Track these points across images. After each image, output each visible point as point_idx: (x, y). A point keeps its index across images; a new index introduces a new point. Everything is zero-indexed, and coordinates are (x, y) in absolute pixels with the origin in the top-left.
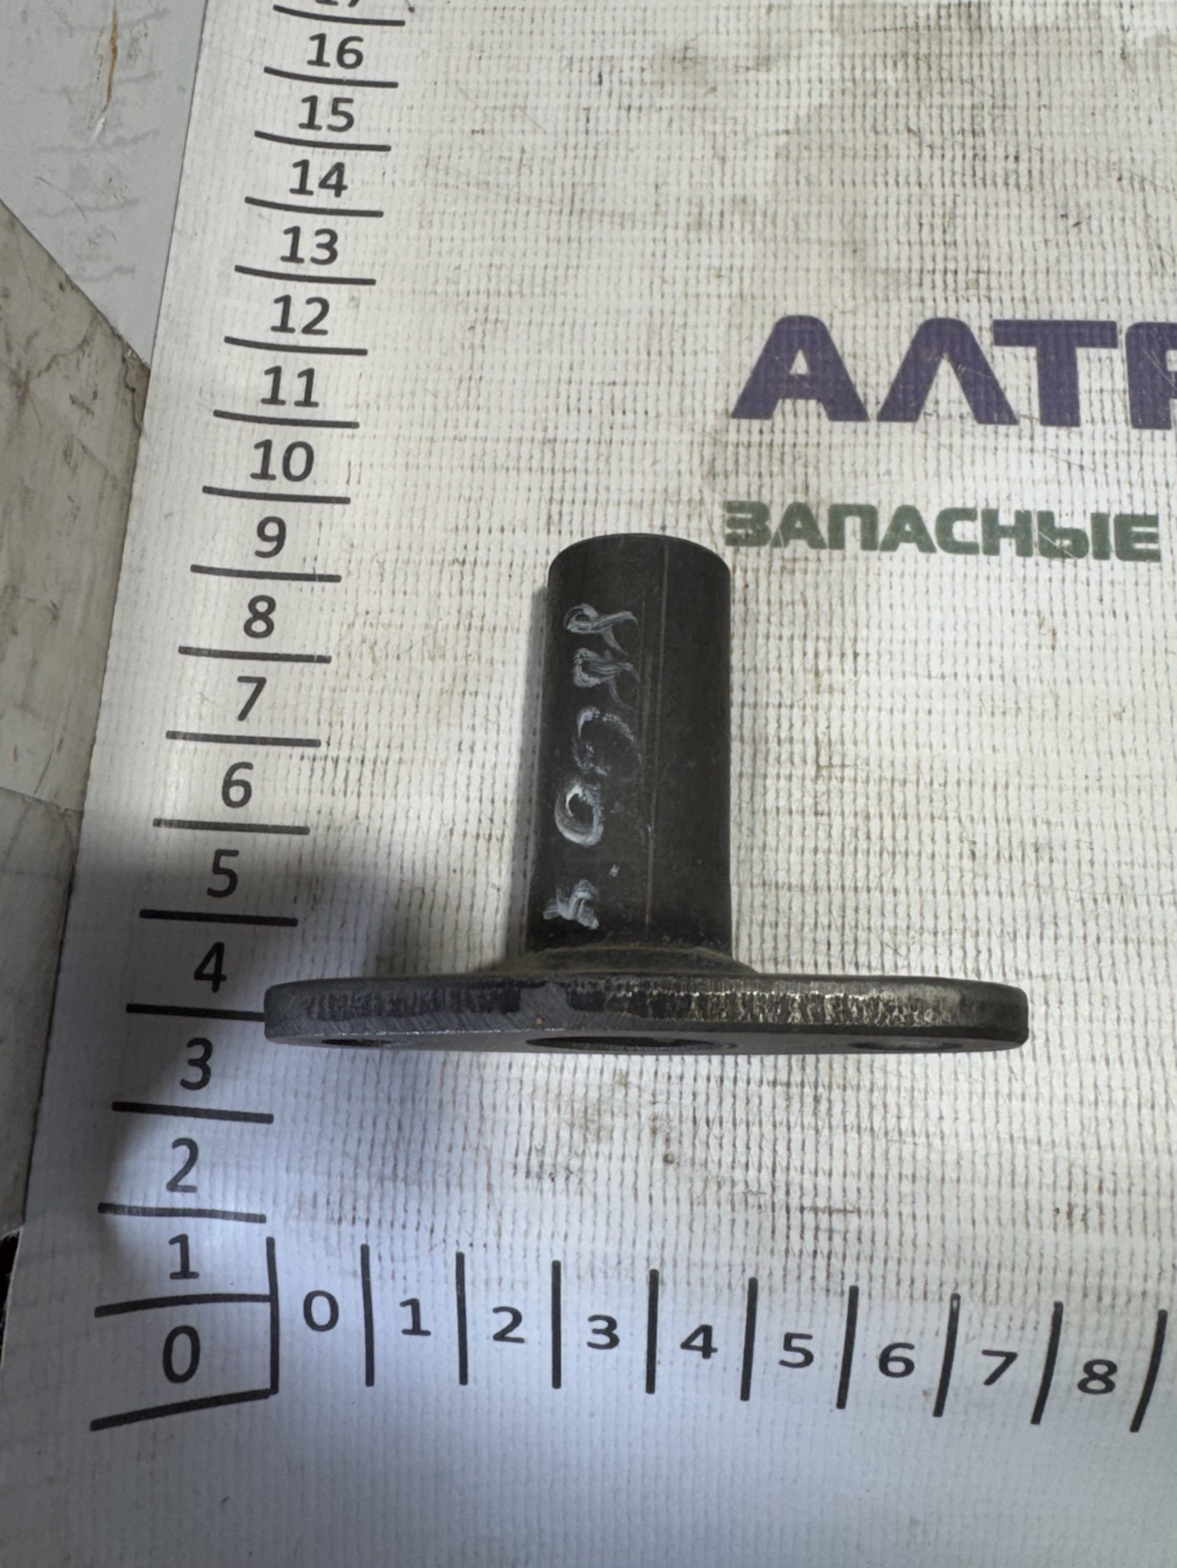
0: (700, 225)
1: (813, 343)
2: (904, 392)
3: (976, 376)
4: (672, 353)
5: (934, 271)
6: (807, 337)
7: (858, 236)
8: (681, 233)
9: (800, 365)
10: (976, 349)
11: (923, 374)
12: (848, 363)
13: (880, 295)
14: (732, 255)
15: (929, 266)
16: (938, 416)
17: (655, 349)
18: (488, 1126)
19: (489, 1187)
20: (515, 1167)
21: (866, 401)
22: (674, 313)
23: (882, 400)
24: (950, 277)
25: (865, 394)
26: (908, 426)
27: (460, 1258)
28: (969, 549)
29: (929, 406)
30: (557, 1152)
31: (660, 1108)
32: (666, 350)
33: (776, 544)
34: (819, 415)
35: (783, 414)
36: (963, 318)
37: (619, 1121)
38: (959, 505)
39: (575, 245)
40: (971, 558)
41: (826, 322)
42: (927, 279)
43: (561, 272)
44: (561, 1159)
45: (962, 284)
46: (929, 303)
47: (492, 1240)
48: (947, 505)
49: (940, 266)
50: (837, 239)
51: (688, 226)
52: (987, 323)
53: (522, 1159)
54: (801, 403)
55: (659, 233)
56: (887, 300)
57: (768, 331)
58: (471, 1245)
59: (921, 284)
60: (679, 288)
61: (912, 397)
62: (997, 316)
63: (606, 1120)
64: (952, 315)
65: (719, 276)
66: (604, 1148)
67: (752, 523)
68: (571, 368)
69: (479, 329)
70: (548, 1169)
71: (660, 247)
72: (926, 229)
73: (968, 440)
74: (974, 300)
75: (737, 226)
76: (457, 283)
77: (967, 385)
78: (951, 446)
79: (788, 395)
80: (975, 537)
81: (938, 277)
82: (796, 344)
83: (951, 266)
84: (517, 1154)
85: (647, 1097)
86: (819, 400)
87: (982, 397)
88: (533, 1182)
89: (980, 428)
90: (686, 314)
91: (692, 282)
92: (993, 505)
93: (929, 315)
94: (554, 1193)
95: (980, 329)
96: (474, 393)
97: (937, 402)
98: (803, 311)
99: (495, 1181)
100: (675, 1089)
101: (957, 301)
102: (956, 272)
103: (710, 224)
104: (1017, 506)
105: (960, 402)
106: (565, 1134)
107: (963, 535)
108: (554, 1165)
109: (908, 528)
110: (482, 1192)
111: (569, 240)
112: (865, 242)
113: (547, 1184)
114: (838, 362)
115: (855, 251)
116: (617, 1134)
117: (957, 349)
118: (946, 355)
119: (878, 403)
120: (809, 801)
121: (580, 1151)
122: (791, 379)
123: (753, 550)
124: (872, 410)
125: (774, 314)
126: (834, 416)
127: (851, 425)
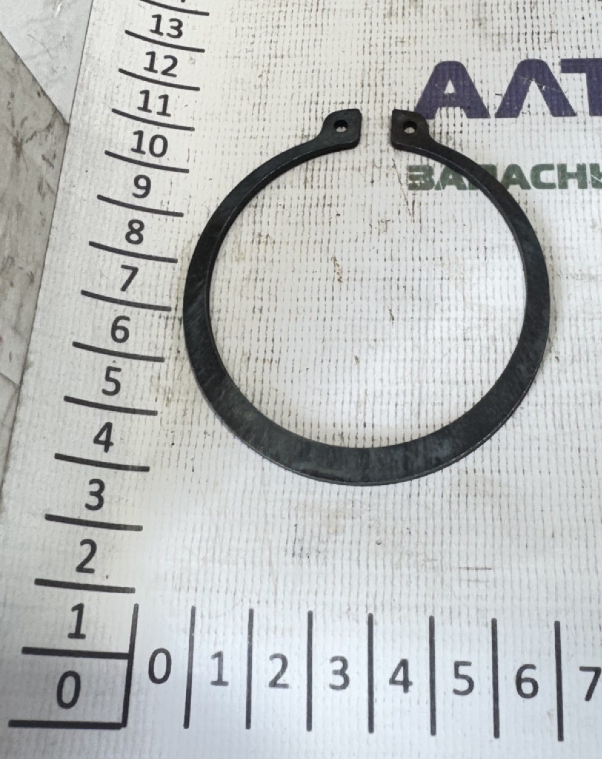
0: (391, 14)
1: (457, 76)
2: (510, 101)
3: (551, 91)
4: (376, 85)
5: (526, 34)
6: (454, 73)
7: (482, 16)
8: (380, 19)
9: (450, 89)
10: (551, 75)
11: (521, 90)
12: (478, 86)
13: (496, 48)
14: (410, 30)
15: (523, 30)
16: (530, 114)
17: (366, 84)
18: (270, 527)
19: (270, 563)
20: (286, 551)
21: (488, 107)
22: (377, 62)
23: (498, 106)
24: (535, 36)
25: (488, 104)
26: (513, 120)
27: (251, 613)
28: (551, 186)
29: (525, 108)
30: (311, 541)
31: (374, 513)
32: (372, 84)
33: (438, 188)
34: (462, 116)
35: (441, 117)
36: (544, 59)
37: (349, 522)
38: (544, 162)
39: (319, 27)
40: (551, 191)
41: (464, 63)
42: (522, 37)
43: (312, 43)
44: (314, 544)
45: (542, 40)
46: (524, 51)
47: (271, 598)
48: (537, 162)
49: (529, 31)
50: (470, 18)
51: (384, 15)
52: (557, 61)
53: (290, 545)
54: (451, 109)
55: (367, 20)
56: (499, 50)
57: (431, 71)
58: (258, 602)
59: (519, 41)
60: (380, 49)
61: (514, 104)
62: (563, 57)
63: (341, 521)
64: (537, 58)
65: (402, 42)
66: (340, 538)
67: (424, 177)
68: (318, 95)
69: (265, 75)
70: (305, 551)
71: (368, 27)
72: (521, 10)
73: (548, 126)
74: (549, 48)
75: (413, 14)
76: (252, 51)
77: (546, 95)
78: (538, 131)
79: (443, 105)
80: (554, 180)
81: (529, 36)
82: (447, 76)
83: (536, 30)
84: (287, 543)
85: (365, 507)
86: (461, 107)
87: (555, 102)
88: (297, 559)
89: (555, 119)
90: (384, 63)
91: (387, 45)
92: (563, 162)
93: (524, 58)
94: (309, 566)
95: (553, 64)
96: (262, 112)
97: (529, 106)
98: (451, 59)
99: (274, 560)
100: (382, 502)
101: (540, 49)
102: (538, 33)
103: (397, 14)
104: (578, 161)
105: (543, 106)
106: (316, 530)
107: (547, 179)
108: (309, 549)
109: (514, 176)
110: (266, 567)
111: (316, 25)
112: (486, 20)
113: (305, 560)
114: (472, 85)
115: (480, 24)
116: (348, 530)
117: (540, 76)
118: (534, 79)
119: (495, 108)
120: (460, 332)
121: (325, 539)
122: (445, 96)
123: (424, 192)
124: (492, 112)
125: (434, 61)
126: (469, 116)
127: (480, 120)
